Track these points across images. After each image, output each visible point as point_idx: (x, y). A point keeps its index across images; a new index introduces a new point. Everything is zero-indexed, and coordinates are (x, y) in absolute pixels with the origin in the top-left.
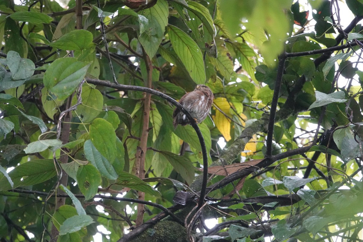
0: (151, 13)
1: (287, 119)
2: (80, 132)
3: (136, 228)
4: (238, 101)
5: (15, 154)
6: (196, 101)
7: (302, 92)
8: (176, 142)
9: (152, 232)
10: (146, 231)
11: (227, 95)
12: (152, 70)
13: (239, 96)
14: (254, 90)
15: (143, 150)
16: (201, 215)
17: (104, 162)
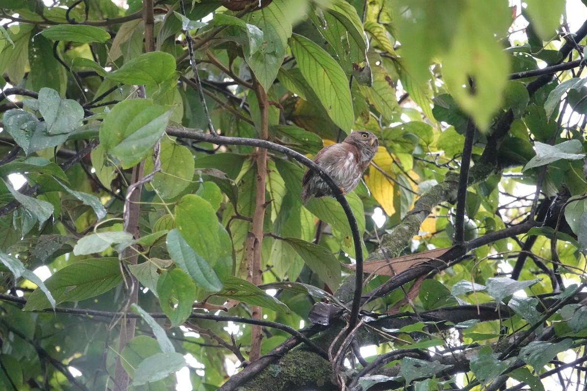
0: (263, 17)
1: (486, 180)
2: (155, 211)
3: (250, 365)
4: (404, 151)
5: (53, 249)
6: (340, 160)
7: (509, 136)
8: (308, 220)
9: (277, 370)
10: (267, 369)
11: (387, 142)
12: (267, 107)
13: (407, 142)
14: (432, 134)
15: (257, 237)
16: (355, 341)
17: (199, 264)
